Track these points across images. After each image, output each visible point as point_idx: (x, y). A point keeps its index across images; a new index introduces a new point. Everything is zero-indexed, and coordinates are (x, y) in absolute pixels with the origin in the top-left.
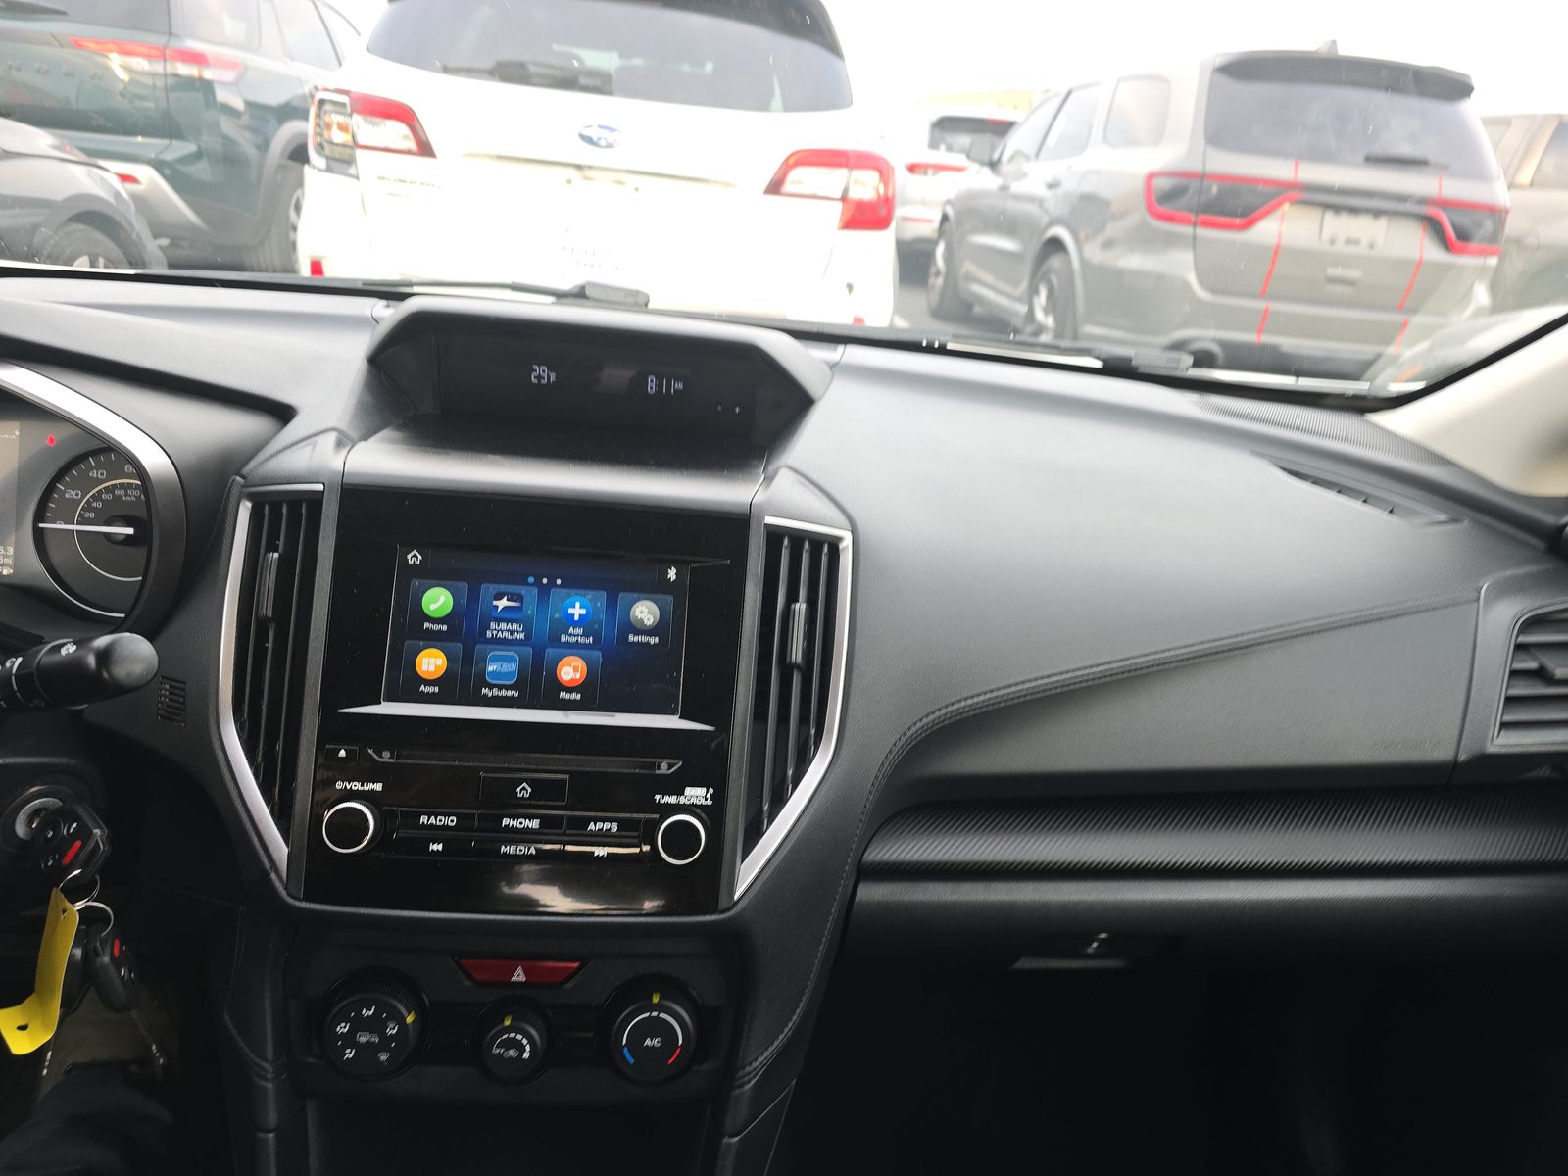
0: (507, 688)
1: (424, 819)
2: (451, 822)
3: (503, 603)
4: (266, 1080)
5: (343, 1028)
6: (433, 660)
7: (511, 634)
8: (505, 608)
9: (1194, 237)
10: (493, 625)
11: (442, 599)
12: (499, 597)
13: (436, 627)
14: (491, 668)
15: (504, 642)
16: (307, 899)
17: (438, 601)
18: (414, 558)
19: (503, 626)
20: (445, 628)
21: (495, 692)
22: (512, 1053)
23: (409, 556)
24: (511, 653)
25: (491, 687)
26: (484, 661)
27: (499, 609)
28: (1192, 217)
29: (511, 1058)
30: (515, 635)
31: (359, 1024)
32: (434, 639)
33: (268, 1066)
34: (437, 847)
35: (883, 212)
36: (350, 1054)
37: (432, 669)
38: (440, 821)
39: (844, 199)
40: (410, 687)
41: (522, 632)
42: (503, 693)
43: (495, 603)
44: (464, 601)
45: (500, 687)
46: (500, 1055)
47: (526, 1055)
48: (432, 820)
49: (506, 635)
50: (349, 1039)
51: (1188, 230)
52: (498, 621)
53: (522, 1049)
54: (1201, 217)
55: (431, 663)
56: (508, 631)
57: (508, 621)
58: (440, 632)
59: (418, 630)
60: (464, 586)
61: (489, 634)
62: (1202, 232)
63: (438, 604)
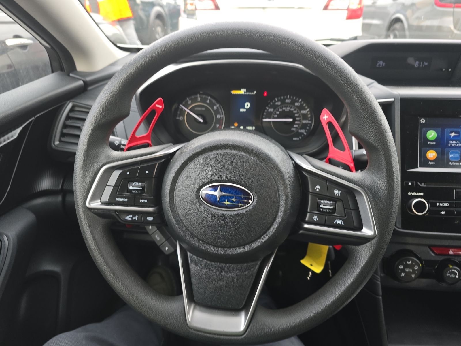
0: (457, 162)
1: (438, 204)
2: (447, 205)
3: (453, 134)
4: (378, 281)
5: (401, 267)
6: (432, 154)
7: (457, 145)
8: (454, 136)
9: (454, 12)
10: (450, 142)
11: (433, 134)
12: (452, 132)
13: (432, 143)
14: (451, 156)
15: (454, 147)
16: (402, 228)
17: (432, 135)
18: (423, 121)
19: (454, 142)
20: (435, 143)
21: (453, 163)
22: (453, 276)
23: (421, 121)
24: (457, 151)
25: (452, 162)
26: (448, 154)
27: (452, 137)
28: (453, 5)
29: (452, 277)
30: (458, 145)
31: (406, 266)
32: (432, 147)
33: (379, 277)
34: (443, 213)
35: (359, 12)
36: (403, 275)
37: (432, 157)
38: (444, 205)
39: (348, 9)
40: (425, 163)
41: (460, 144)
42: (456, 164)
43: (450, 134)
44: (440, 134)
45: (455, 162)
46: (449, 276)
47: (457, 277)
48: (441, 204)
49: (455, 145)
50: (403, 270)
51: (451, 10)
52: (452, 140)
53: (456, 274)
54: (456, 5)
55: (431, 155)
56: (456, 143)
57: (455, 140)
58: (433, 145)
59: (427, 145)
60: (440, 130)
61: (449, 145)
62: (456, 10)
63: (432, 136)
